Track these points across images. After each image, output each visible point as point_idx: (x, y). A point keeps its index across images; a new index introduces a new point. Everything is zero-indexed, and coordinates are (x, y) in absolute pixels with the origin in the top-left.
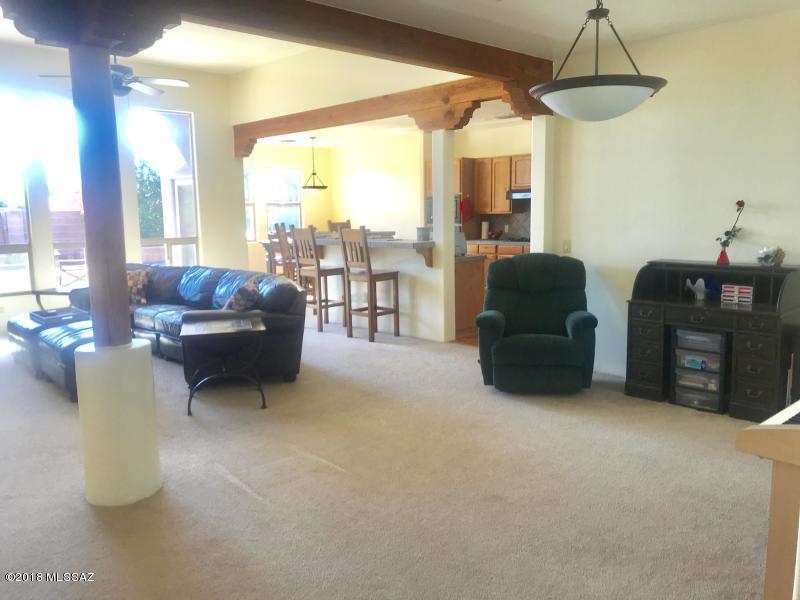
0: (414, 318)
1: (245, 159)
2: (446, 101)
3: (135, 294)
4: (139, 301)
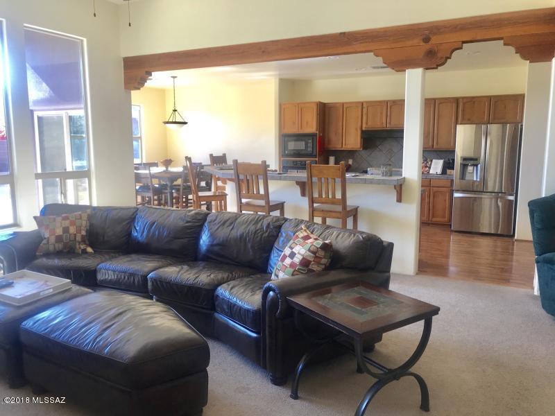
2: (427, 40)
3: (79, 243)
4: (84, 251)
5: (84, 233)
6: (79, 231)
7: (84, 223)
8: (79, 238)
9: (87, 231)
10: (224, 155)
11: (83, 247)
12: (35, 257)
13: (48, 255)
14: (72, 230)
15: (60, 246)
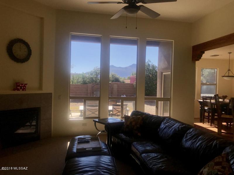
1: (197, 62)
6: (136, 124)
7: (140, 121)
8: (135, 128)
11: (136, 132)
14: (133, 124)
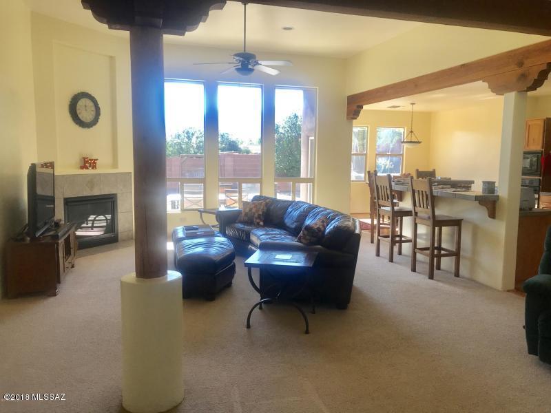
0: (474, 263)
2: (521, 64)
3: (256, 218)
4: (258, 223)
5: (261, 213)
6: (257, 211)
7: (262, 207)
8: (256, 215)
9: (263, 212)
10: (434, 171)
11: (258, 221)
12: (234, 222)
13: (241, 222)
14: (254, 210)
15: (246, 218)
